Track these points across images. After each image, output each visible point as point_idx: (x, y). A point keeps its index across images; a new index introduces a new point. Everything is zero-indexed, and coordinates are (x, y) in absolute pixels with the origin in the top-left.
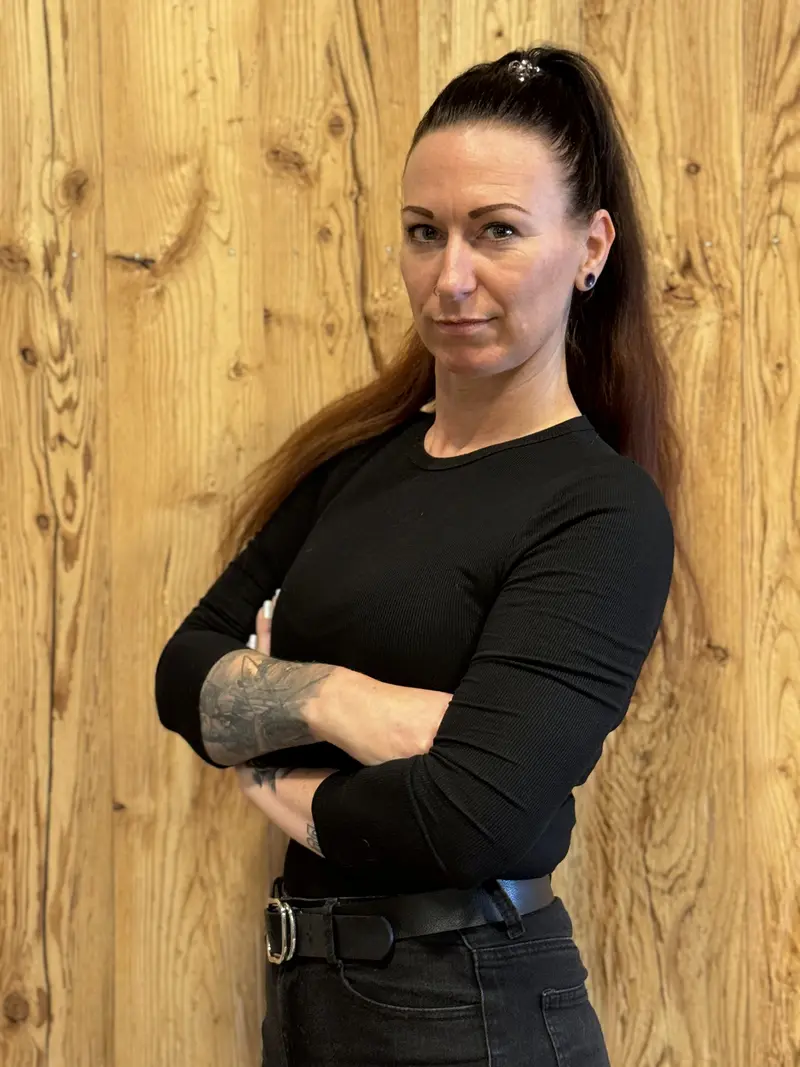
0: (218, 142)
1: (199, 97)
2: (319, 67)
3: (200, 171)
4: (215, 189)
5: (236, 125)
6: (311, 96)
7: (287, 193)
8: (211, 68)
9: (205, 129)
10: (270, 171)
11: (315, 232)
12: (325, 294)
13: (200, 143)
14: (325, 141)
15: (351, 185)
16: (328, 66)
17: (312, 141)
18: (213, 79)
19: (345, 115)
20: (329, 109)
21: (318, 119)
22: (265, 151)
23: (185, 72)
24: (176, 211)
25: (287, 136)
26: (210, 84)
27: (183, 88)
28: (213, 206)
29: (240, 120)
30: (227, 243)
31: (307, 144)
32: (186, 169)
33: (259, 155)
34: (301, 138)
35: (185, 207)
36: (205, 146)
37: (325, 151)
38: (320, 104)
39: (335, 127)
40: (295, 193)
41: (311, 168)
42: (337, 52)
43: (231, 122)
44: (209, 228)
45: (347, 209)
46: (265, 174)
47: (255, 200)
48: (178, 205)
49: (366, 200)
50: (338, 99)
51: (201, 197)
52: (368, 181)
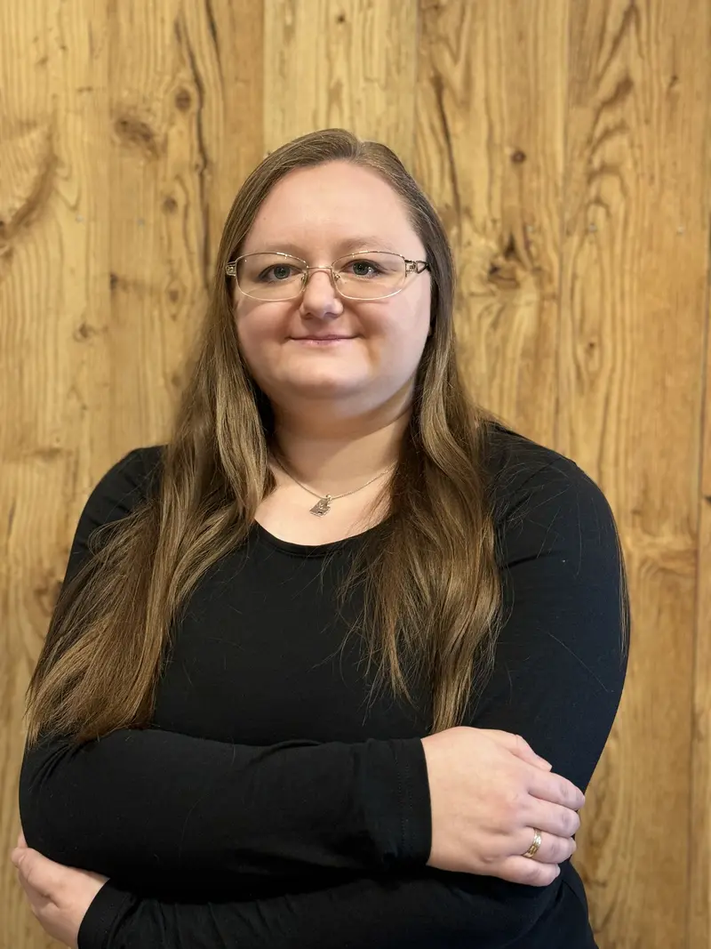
0: (67, 110)
1: (49, 65)
2: (168, 41)
3: (49, 138)
4: (64, 156)
5: (85, 94)
6: (159, 69)
7: (135, 163)
8: (61, 38)
9: (54, 97)
10: (117, 139)
11: (160, 203)
12: (170, 262)
13: (50, 110)
14: (172, 115)
15: (197, 158)
16: (176, 42)
17: (160, 114)
18: (64, 48)
19: (192, 90)
20: (177, 83)
21: (166, 92)
22: (114, 121)
23: (36, 39)
24: (25, 176)
25: (135, 108)
26: (60, 53)
27: (34, 55)
28: (62, 172)
29: (89, 89)
30: (75, 208)
31: (155, 115)
32: (36, 135)
33: (107, 124)
34: (149, 110)
35: (34, 172)
36: (55, 112)
37: (172, 124)
38: (168, 78)
39: (182, 101)
40: (142, 163)
41: (159, 139)
42: (185, 29)
43: (81, 91)
44: (58, 193)
45: (192, 181)
46: (113, 142)
47: (103, 169)
48: (27, 170)
49: (211, 173)
50: (185, 74)
51: (50, 163)
52: (213, 154)
